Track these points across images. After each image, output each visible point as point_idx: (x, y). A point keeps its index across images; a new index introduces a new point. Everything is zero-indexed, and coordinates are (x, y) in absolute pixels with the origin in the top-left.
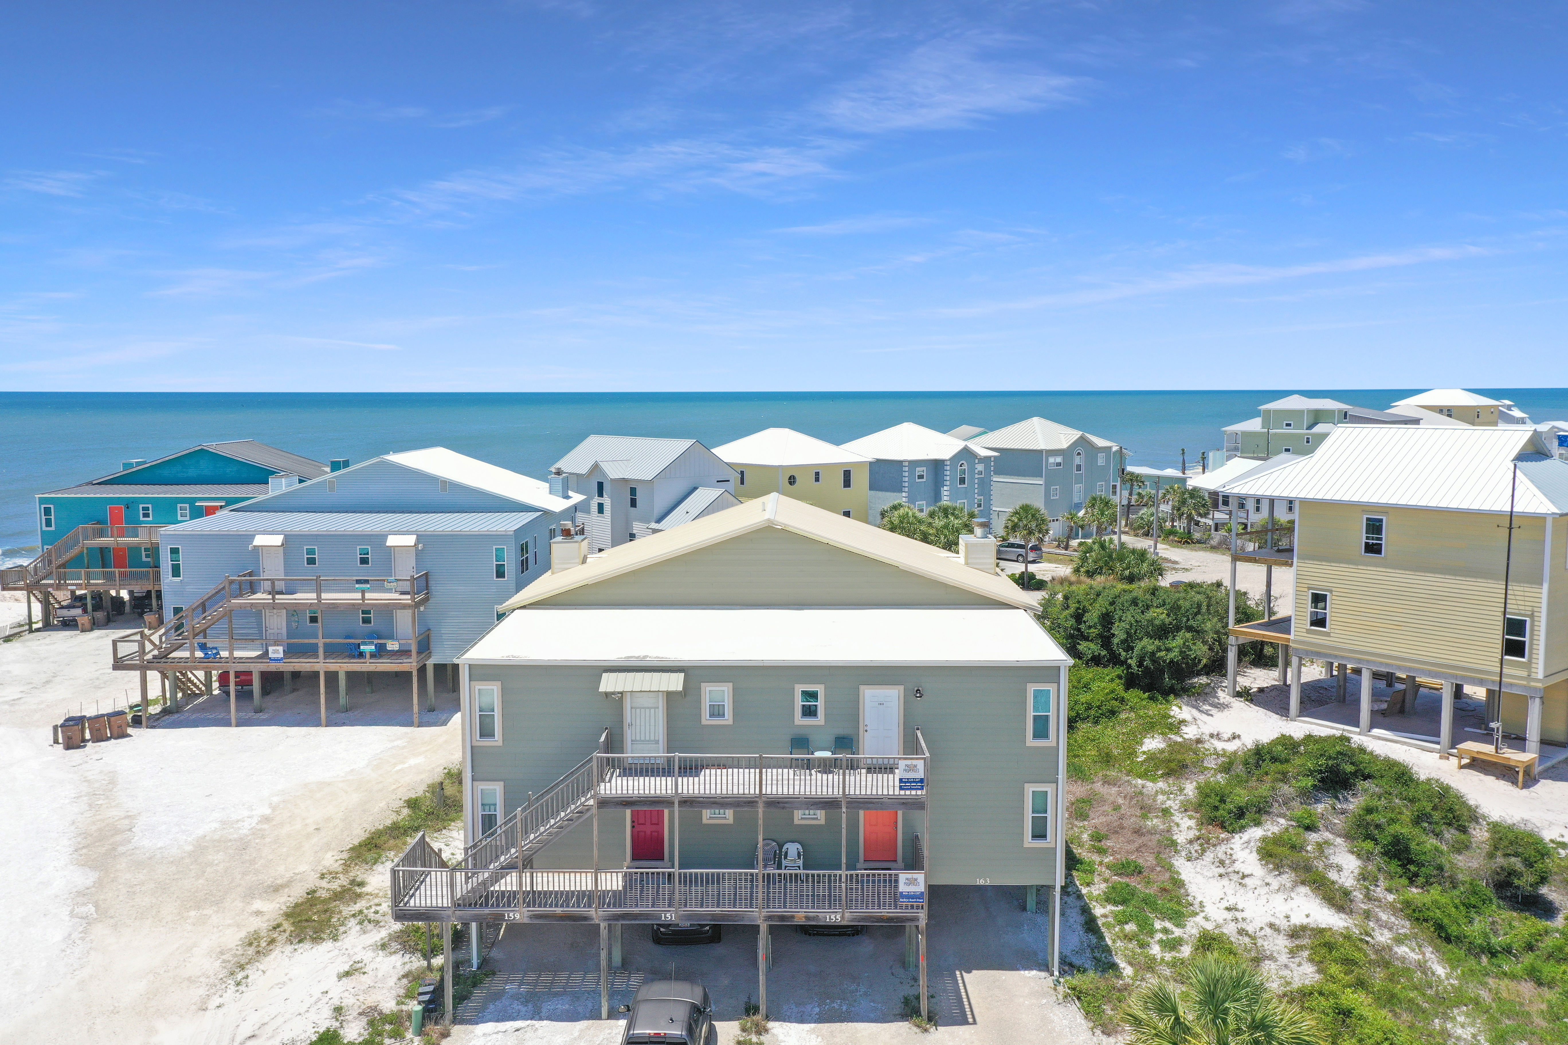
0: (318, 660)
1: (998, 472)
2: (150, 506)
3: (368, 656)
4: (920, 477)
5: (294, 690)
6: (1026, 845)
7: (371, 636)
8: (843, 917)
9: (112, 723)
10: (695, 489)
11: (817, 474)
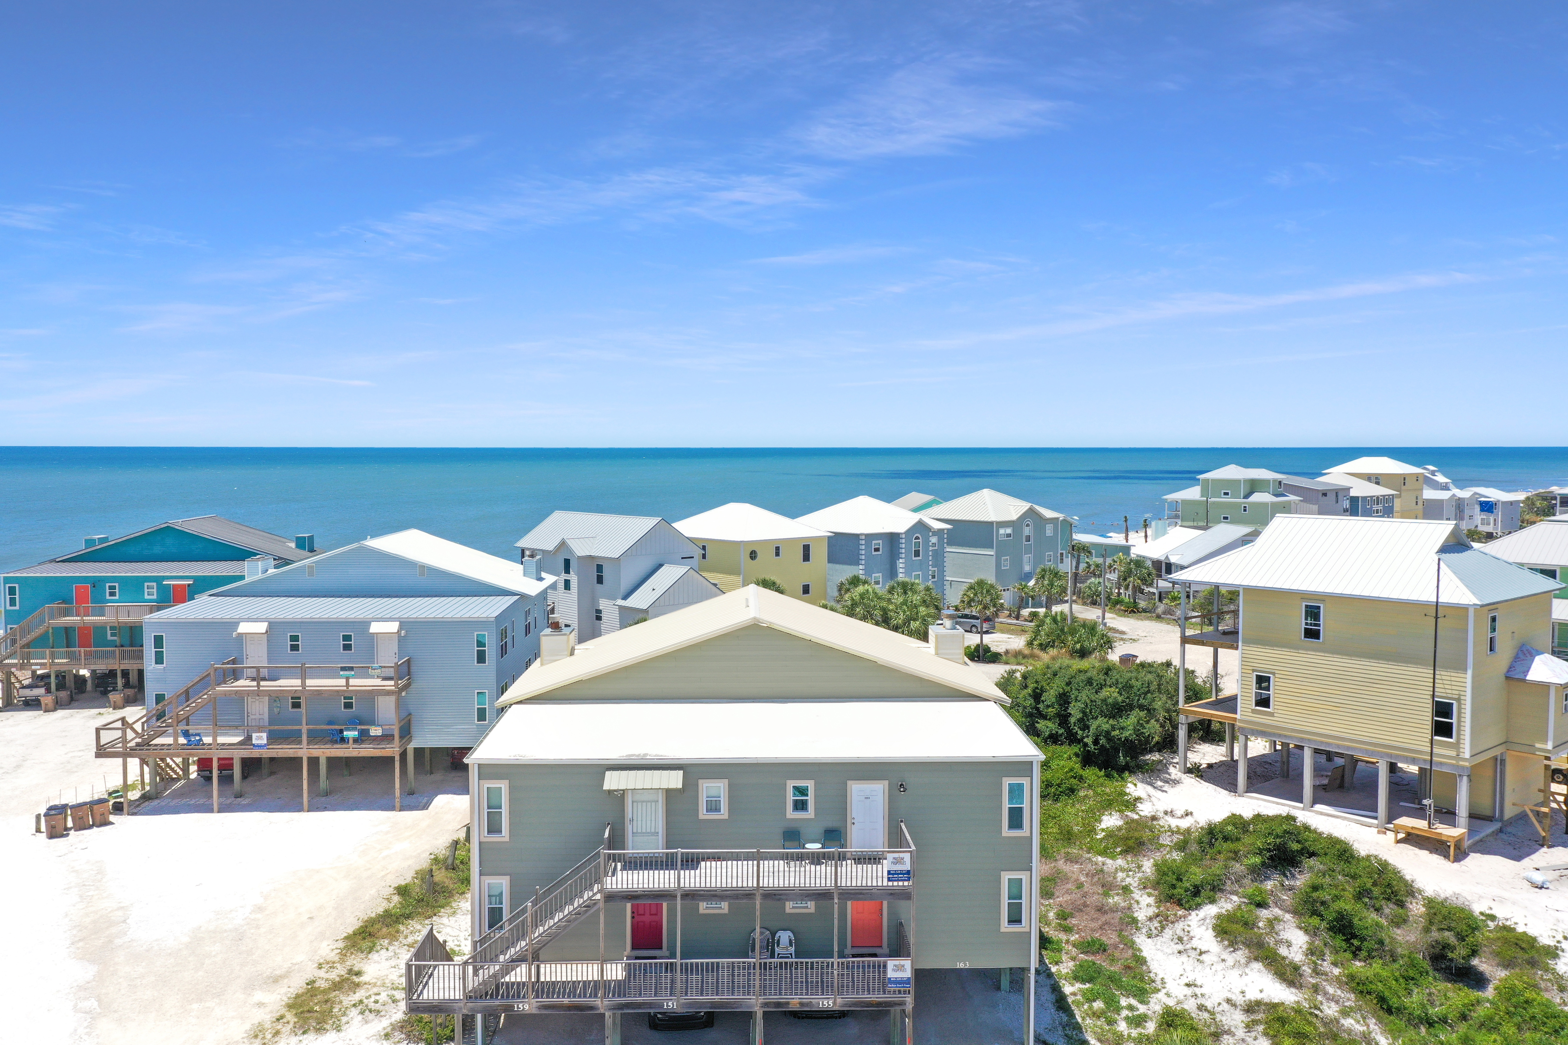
0: (302, 746)
1: (951, 543)
2: (117, 585)
3: (351, 741)
4: (877, 550)
5: (272, 773)
6: (1003, 930)
7: (354, 722)
8: (834, 1003)
9: (95, 811)
10: (661, 565)
11: (777, 549)
